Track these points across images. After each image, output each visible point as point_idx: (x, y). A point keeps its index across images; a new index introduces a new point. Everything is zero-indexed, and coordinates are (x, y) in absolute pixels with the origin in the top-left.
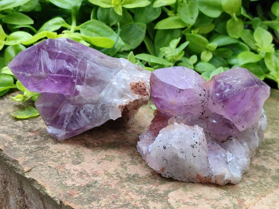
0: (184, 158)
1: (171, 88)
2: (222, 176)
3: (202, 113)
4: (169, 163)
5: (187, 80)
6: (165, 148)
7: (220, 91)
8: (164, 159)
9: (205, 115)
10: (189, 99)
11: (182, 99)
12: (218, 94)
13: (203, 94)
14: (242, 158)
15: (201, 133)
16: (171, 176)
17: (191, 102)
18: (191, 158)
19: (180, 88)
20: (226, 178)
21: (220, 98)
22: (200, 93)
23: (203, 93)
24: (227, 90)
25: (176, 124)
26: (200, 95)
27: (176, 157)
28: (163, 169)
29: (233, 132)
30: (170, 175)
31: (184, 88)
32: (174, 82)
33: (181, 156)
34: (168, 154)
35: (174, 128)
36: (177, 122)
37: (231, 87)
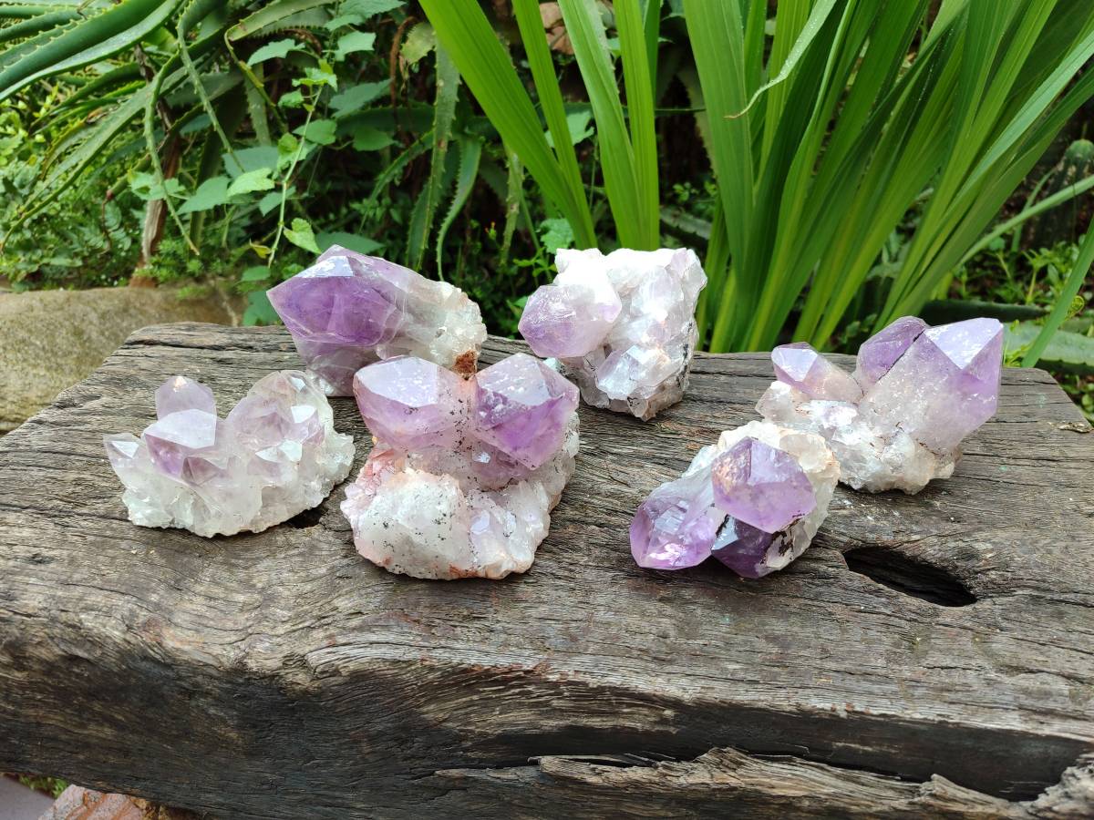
0: (423, 543)
1: (395, 406)
2: (497, 567)
3: (460, 442)
4: (397, 550)
5: (424, 387)
6: (386, 526)
7: (487, 407)
8: (387, 545)
9: (466, 444)
10: (431, 421)
11: (419, 424)
12: (483, 414)
13: (457, 411)
14: (534, 522)
15: (454, 492)
16: (403, 572)
17: (436, 427)
18: (436, 543)
19: (411, 405)
20: (503, 569)
21: (488, 420)
22: (452, 409)
23: (459, 406)
24: (500, 407)
25: (409, 471)
26: (452, 413)
27: (408, 541)
28: (387, 561)
29: (516, 473)
30: (401, 569)
31: (418, 405)
32: (399, 392)
33: (417, 539)
34: (392, 535)
35: (405, 481)
36: (412, 467)
37: (505, 401)
